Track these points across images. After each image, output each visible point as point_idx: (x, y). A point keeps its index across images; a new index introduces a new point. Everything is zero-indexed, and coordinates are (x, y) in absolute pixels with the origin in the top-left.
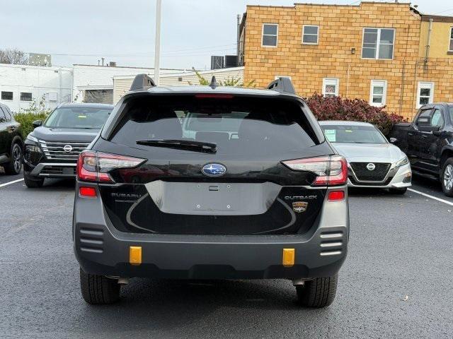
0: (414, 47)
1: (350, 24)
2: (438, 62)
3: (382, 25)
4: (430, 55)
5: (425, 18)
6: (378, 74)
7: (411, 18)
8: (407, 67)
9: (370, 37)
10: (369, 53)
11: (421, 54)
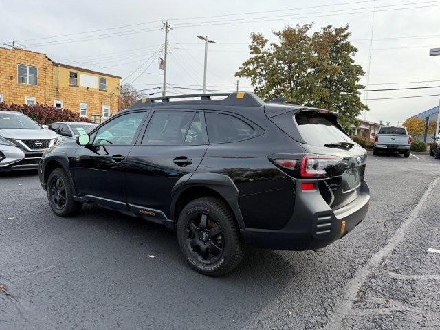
0: (50, 79)
1: (8, 61)
2: (64, 90)
3: (29, 64)
4: (60, 85)
5: (55, 64)
6: (29, 93)
7: (47, 63)
8: (47, 90)
9: (22, 70)
10: (23, 80)
11: (55, 84)
